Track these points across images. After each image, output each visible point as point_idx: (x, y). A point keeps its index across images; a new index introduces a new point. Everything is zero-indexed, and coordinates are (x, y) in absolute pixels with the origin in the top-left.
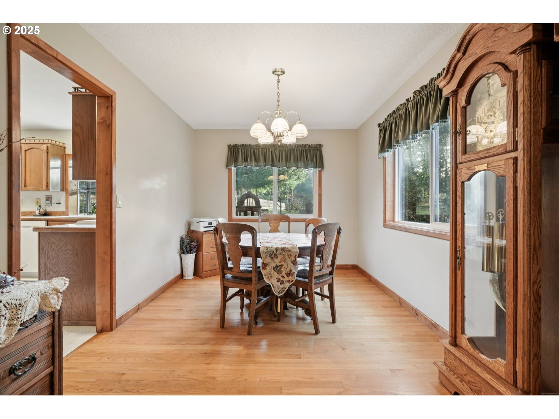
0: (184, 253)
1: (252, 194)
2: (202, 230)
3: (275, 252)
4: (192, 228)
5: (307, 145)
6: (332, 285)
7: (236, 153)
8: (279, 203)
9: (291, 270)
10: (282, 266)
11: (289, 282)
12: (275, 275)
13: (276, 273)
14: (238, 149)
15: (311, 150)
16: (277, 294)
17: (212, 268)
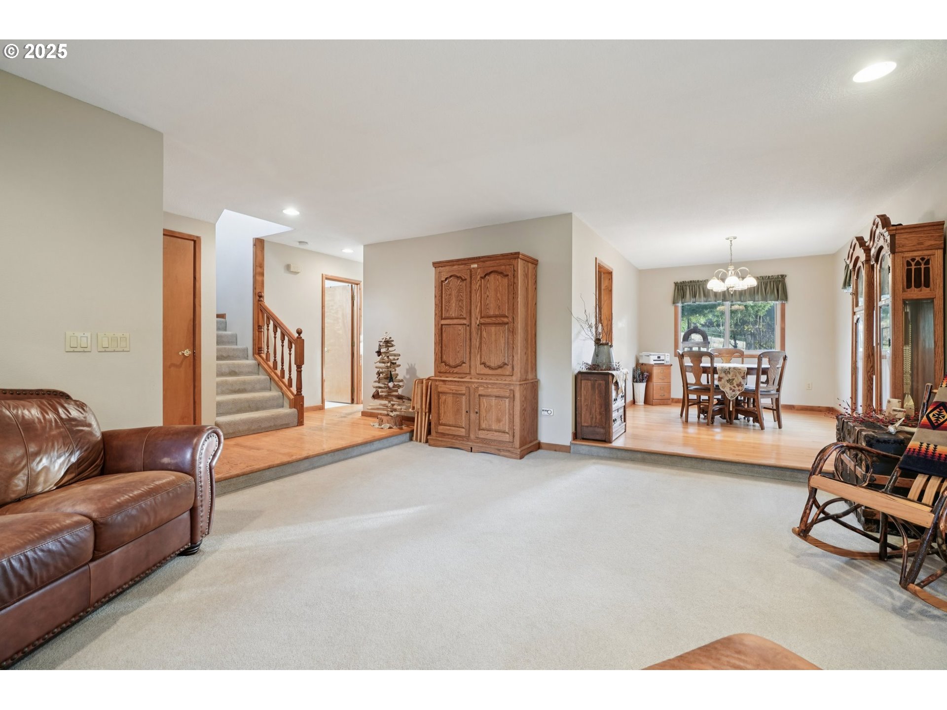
0: (637, 382)
1: (699, 329)
2: (652, 362)
3: (728, 370)
4: (641, 361)
5: (766, 276)
6: (779, 400)
7: (683, 290)
8: (733, 342)
9: (740, 383)
10: (733, 379)
11: (739, 390)
12: (728, 385)
13: (729, 384)
14: (686, 286)
15: (771, 282)
16: (729, 398)
17: (660, 398)
